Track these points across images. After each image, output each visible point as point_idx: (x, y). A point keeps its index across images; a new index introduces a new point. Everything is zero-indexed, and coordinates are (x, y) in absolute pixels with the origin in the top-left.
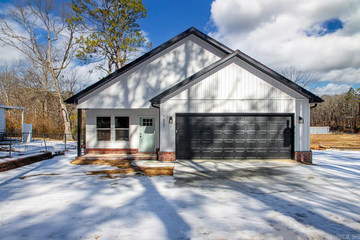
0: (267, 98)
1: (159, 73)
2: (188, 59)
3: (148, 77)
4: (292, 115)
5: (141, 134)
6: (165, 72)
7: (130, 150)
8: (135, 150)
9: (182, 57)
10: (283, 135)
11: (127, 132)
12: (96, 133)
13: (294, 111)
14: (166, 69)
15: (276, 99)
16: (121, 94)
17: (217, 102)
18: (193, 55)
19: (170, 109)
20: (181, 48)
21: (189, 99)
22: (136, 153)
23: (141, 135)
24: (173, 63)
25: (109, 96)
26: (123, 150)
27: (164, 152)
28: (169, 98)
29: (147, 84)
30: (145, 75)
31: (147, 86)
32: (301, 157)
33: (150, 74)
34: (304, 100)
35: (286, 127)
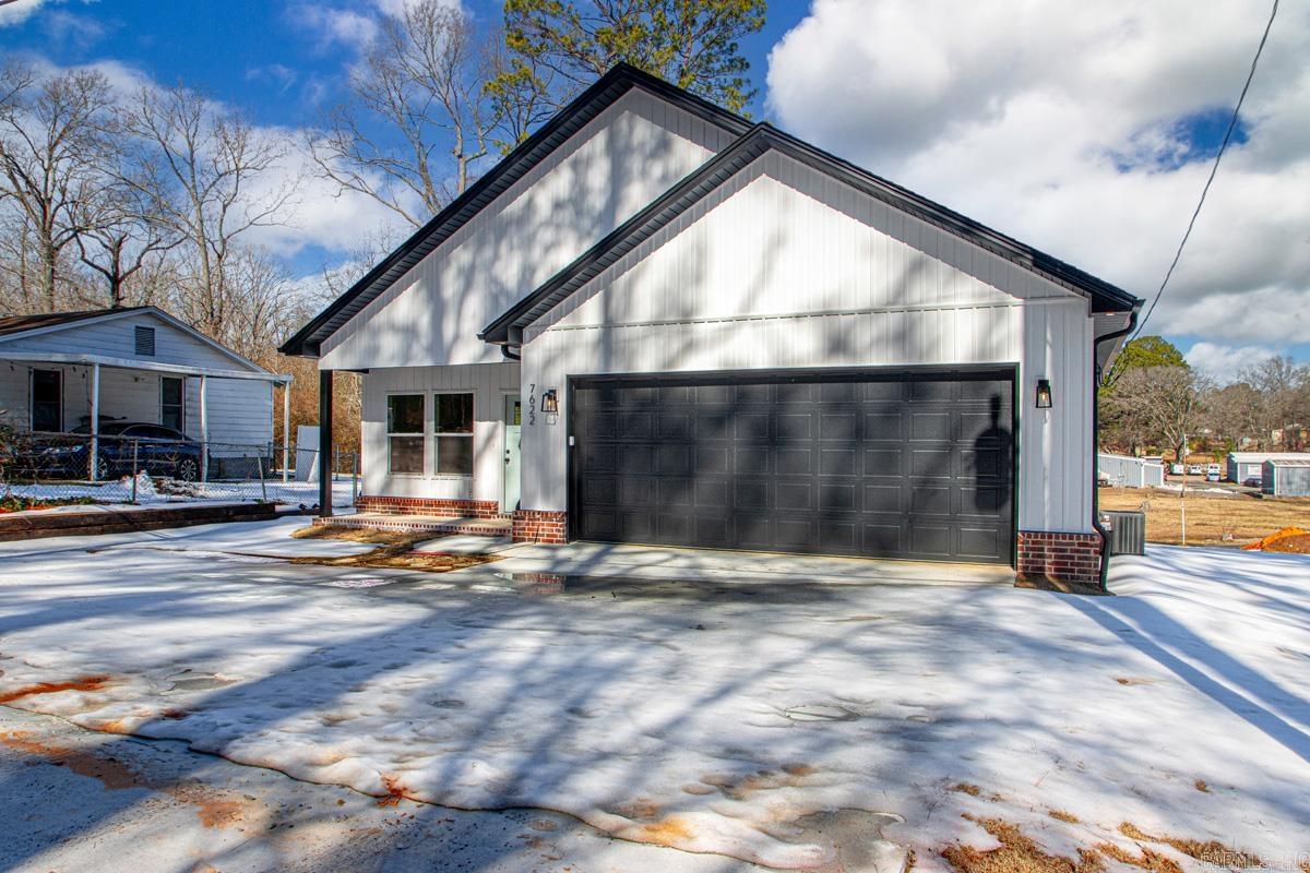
0: (893, 304)
1: (528, 243)
2: (618, 180)
3: (496, 257)
4: (1009, 373)
5: (508, 452)
6: (546, 236)
7: (473, 505)
8: (488, 505)
9: (598, 176)
10: (972, 459)
11: (467, 444)
12: (386, 449)
13: (1013, 355)
14: (547, 224)
15: (932, 305)
16: (425, 322)
17: (701, 330)
18: (635, 163)
19: (549, 362)
20: (596, 145)
21: (609, 325)
22: (489, 517)
23: (507, 456)
24: (570, 200)
25: (393, 328)
26: (454, 503)
27: (529, 512)
28: (549, 325)
29: (494, 281)
30: (488, 253)
31: (494, 290)
32: (1042, 556)
33: (504, 248)
34: (1064, 305)
35: (984, 423)
